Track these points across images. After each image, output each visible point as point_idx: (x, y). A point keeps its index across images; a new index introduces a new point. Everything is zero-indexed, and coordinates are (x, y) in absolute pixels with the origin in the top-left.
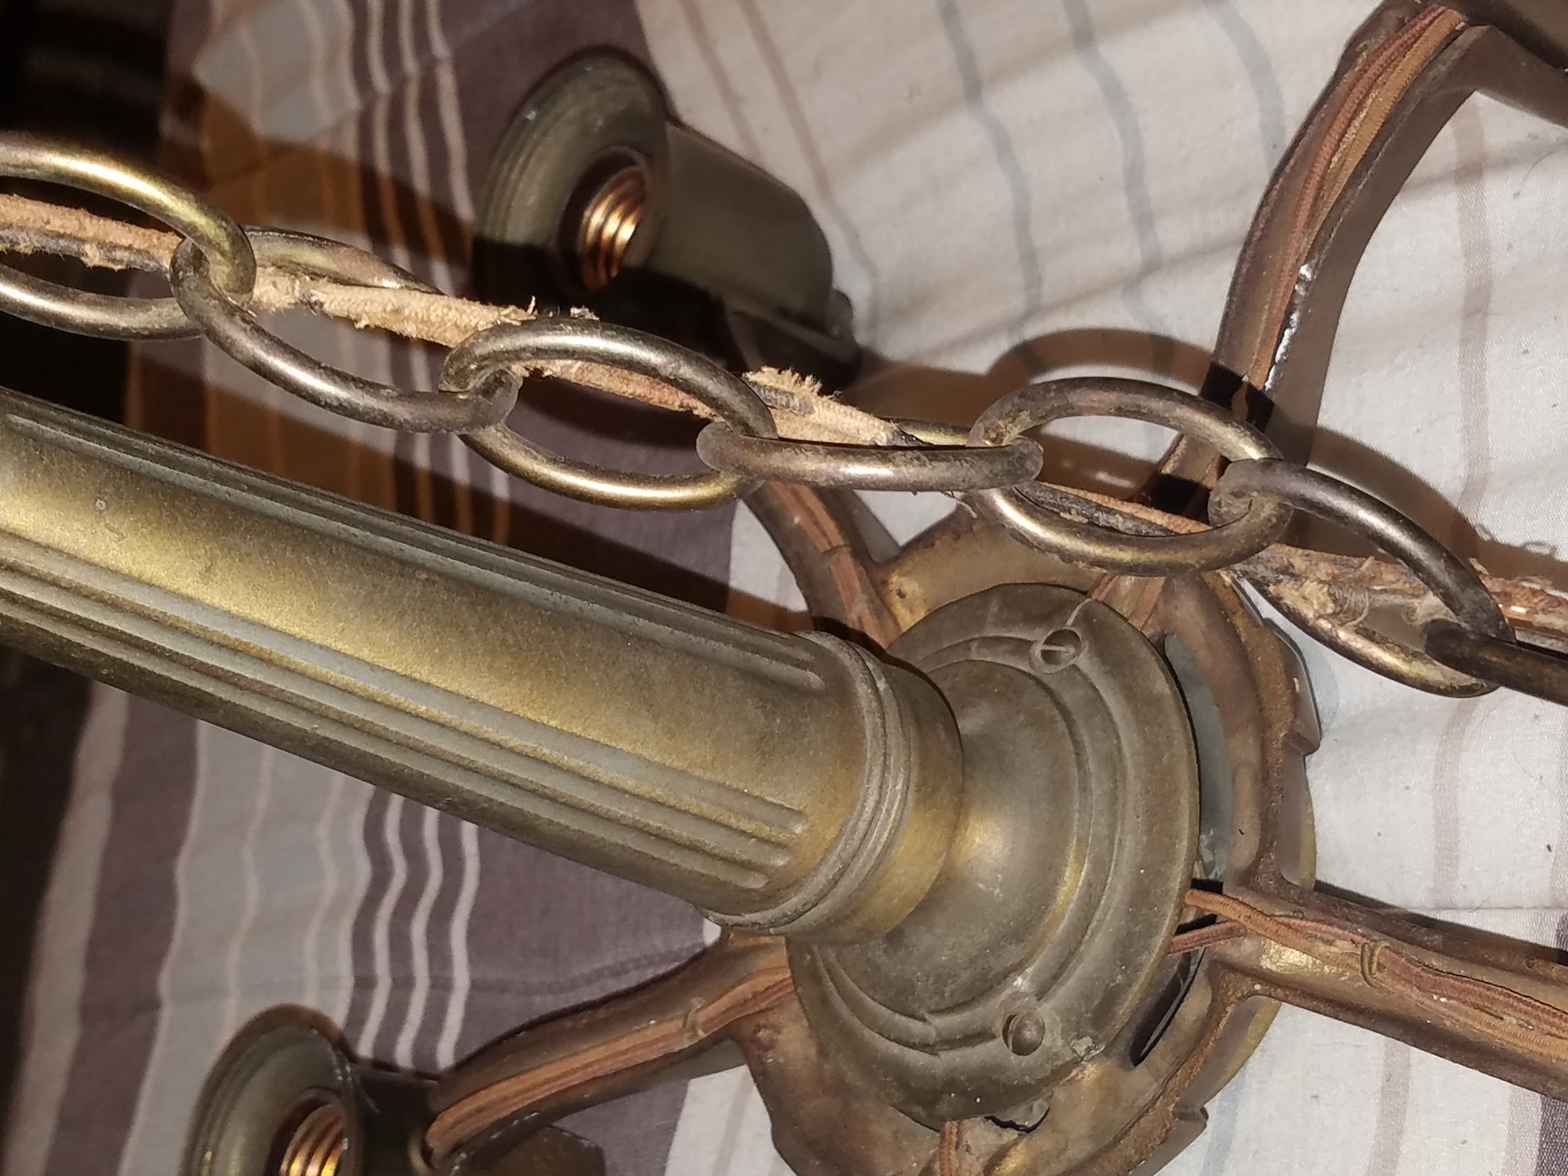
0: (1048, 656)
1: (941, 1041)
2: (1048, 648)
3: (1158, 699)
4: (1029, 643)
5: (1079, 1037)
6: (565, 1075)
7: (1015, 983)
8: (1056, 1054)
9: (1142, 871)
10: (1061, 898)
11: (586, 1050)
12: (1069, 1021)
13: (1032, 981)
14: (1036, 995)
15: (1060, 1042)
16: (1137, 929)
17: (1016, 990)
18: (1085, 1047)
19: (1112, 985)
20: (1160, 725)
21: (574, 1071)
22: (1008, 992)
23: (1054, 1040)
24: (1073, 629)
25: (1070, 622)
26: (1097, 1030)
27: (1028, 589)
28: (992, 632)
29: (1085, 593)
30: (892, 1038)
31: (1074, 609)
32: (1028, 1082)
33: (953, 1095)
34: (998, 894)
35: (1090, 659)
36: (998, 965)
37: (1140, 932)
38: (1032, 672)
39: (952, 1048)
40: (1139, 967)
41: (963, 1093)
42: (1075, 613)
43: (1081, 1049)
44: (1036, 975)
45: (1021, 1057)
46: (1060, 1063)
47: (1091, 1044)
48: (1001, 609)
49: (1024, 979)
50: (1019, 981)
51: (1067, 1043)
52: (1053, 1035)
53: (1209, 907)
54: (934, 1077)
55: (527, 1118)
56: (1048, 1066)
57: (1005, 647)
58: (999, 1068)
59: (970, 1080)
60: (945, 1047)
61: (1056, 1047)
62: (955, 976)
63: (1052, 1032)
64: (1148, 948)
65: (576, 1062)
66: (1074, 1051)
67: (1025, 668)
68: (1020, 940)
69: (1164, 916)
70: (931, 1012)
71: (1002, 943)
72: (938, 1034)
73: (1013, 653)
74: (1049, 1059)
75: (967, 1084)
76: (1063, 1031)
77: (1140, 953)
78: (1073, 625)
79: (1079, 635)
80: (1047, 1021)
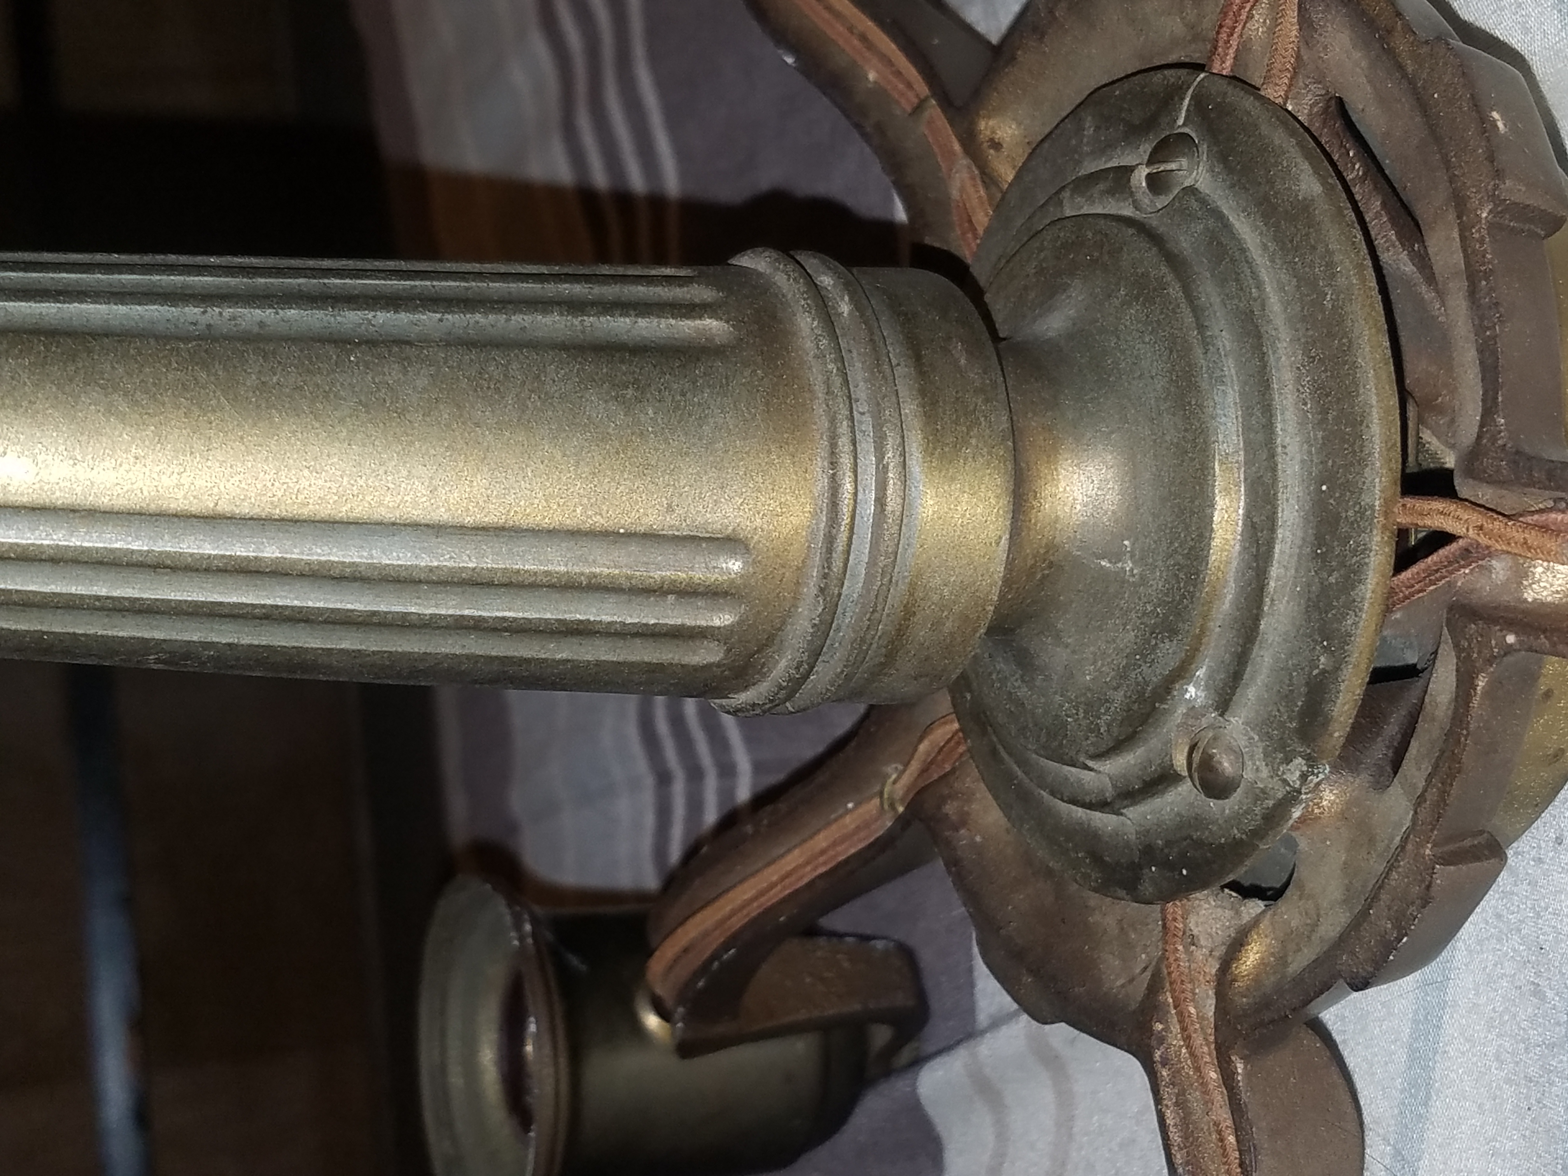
0: (1156, 183)
1: (1119, 795)
2: (1154, 169)
3: (1305, 207)
4: (1130, 170)
5: (1288, 760)
6: (762, 893)
7: (1187, 696)
8: (1263, 791)
9: (1324, 488)
10: (1215, 556)
11: (782, 856)
12: (1270, 738)
13: (1207, 687)
14: (1216, 709)
15: (1265, 773)
16: (1332, 580)
17: (1190, 706)
18: (1298, 773)
19: (1315, 672)
20: (1314, 248)
21: (772, 886)
22: (1182, 710)
23: (1257, 769)
24: (1186, 130)
25: (1180, 122)
26: (1309, 746)
27: (1126, 85)
28: (1091, 167)
29: (1199, 67)
30: (1066, 799)
31: (1183, 99)
32: (1238, 836)
33: (1153, 869)
34: (1132, 570)
35: (1211, 170)
36: (1154, 674)
37: (1337, 583)
38: (1138, 215)
39: (1134, 803)
40: (1346, 639)
41: (1167, 865)
42: (1186, 102)
43: (1294, 778)
44: (1210, 677)
45: (1220, 802)
46: (1270, 803)
47: (1305, 768)
48: (1097, 128)
49: (1197, 687)
50: (1192, 691)
51: (1274, 772)
52: (1254, 764)
53: (1428, 522)
54: (1127, 844)
55: (725, 957)
56: (1257, 810)
57: (1101, 186)
58: (1199, 821)
59: (1168, 843)
60: (1125, 802)
61: (1262, 780)
62: (1107, 701)
63: (1252, 757)
64: (1352, 606)
65: (772, 874)
66: (1285, 782)
67: (1128, 211)
68: (1173, 632)
69: (1366, 550)
70: (1094, 757)
71: (1153, 642)
72: (1114, 786)
73: (1111, 192)
74: (1257, 799)
75: (1166, 851)
76: (1266, 755)
77: (1344, 616)
78: (1184, 125)
79: (1193, 135)
80: (1243, 742)
